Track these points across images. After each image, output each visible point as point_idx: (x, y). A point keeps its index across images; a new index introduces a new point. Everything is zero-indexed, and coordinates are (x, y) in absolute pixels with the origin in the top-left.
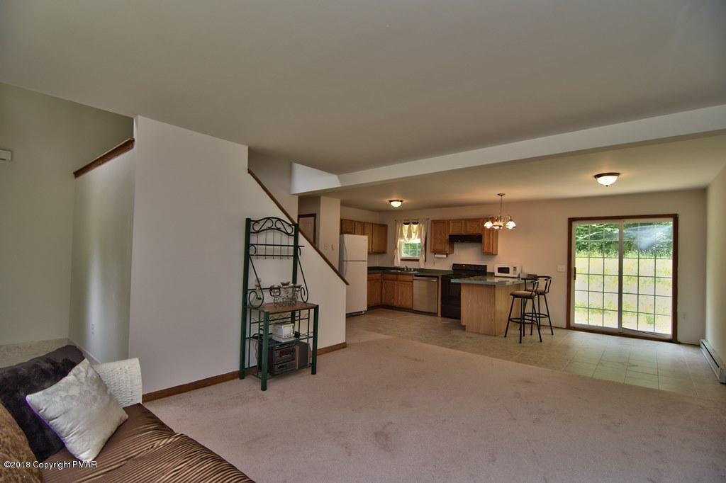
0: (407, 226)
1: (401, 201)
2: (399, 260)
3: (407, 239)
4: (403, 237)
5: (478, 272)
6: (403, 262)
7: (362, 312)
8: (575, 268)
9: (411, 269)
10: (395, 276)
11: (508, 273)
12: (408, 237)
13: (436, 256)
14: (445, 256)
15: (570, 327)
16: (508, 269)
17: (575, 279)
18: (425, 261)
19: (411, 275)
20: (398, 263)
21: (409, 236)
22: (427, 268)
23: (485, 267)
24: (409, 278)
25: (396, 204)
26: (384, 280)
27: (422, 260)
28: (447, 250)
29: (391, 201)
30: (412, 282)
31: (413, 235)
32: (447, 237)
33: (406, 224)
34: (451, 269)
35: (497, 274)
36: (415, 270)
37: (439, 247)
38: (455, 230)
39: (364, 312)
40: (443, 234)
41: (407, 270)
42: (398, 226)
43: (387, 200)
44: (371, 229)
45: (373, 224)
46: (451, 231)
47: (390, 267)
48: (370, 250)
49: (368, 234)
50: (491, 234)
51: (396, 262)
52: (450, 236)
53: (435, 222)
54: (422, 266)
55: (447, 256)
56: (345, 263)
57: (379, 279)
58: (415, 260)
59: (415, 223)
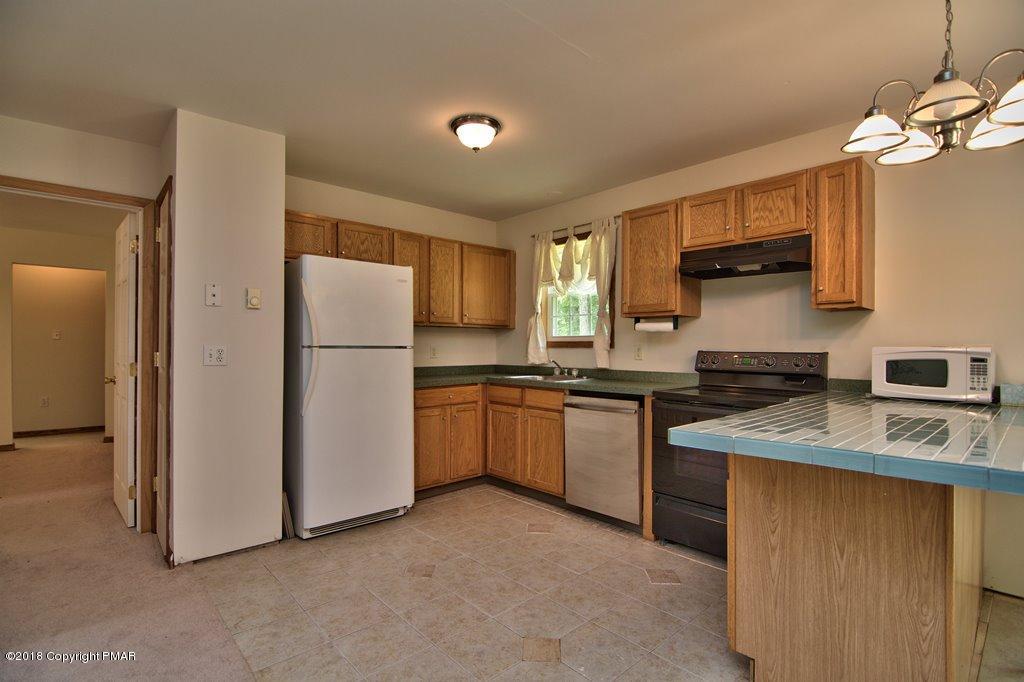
0: (560, 249)
1: (495, 123)
2: (542, 344)
3: (559, 283)
4: (550, 280)
6: (552, 350)
7: (397, 510)
9: (570, 371)
10: (515, 393)
12: (562, 277)
13: (642, 326)
14: (669, 326)
16: (942, 366)
18: (612, 345)
19: (559, 389)
20: (538, 354)
21: (567, 275)
22: (618, 366)
23: (823, 357)
24: (553, 400)
26: (492, 402)
27: (601, 344)
28: (676, 304)
29: (455, 125)
30: (562, 412)
31: (577, 268)
32: (676, 260)
33: (559, 241)
34: (692, 370)
35: (881, 386)
36: (582, 373)
37: (649, 297)
38: (701, 232)
39: (401, 513)
40: (662, 253)
41: (562, 373)
42: (540, 250)
43: (443, 119)
44: (457, 259)
45: (462, 244)
46: (687, 235)
47: (524, 365)
48: (456, 319)
49: (447, 271)
50: (852, 227)
51: (531, 351)
52: (683, 255)
53: (634, 216)
54: (602, 362)
55: (675, 327)
56: (305, 352)
57: (476, 402)
58: (587, 344)
59: (582, 237)
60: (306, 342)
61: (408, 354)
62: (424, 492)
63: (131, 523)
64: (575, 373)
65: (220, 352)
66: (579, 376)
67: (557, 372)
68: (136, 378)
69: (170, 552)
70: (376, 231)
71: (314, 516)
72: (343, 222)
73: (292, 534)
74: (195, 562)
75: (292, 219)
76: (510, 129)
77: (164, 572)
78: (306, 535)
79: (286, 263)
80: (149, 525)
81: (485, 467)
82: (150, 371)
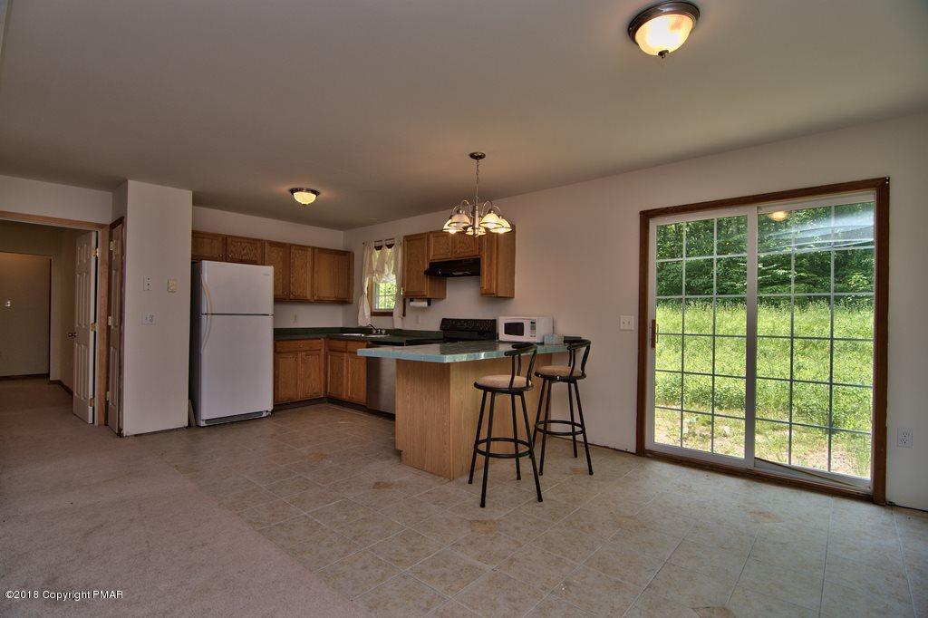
0: (377, 253)
1: (314, 192)
2: (367, 313)
3: (378, 276)
4: (372, 272)
5: (482, 333)
6: (373, 318)
7: (262, 413)
8: (654, 322)
10: (343, 344)
11: (521, 334)
12: (378, 271)
13: (413, 304)
14: (425, 304)
15: (644, 451)
16: (521, 325)
17: (653, 346)
18: (404, 315)
20: (365, 319)
21: (382, 270)
22: (407, 327)
23: (494, 322)
25: (304, 198)
26: (331, 350)
27: (397, 314)
28: (427, 292)
29: (292, 191)
31: (386, 267)
32: (427, 266)
33: (379, 248)
34: (440, 329)
35: (503, 336)
36: (388, 332)
38: (438, 252)
39: (264, 415)
40: (421, 262)
41: (377, 332)
42: (367, 253)
43: (285, 189)
44: (309, 258)
45: (314, 248)
46: (432, 253)
47: (355, 327)
48: (309, 297)
49: (302, 266)
50: (495, 256)
51: (360, 319)
52: (430, 264)
53: (409, 240)
54: (398, 325)
55: (429, 304)
56: (204, 317)
57: (320, 350)
58: (388, 314)
59: (390, 246)
60: (204, 311)
61: (269, 320)
62: (280, 406)
63: (90, 421)
64: (383, 332)
65: (152, 316)
66: (386, 334)
67: (375, 332)
68: (95, 332)
69: (120, 430)
70: (254, 242)
71: (208, 412)
72: (229, 236)
73: (194, 424)
74: (136, 435)
75: (197, 235)
76: (324, 194)
77: (118, 439)
78: (203, 424)
79: (192, 263)
80: (103, 420)
81: (326, 391)
82: (105, 327)
